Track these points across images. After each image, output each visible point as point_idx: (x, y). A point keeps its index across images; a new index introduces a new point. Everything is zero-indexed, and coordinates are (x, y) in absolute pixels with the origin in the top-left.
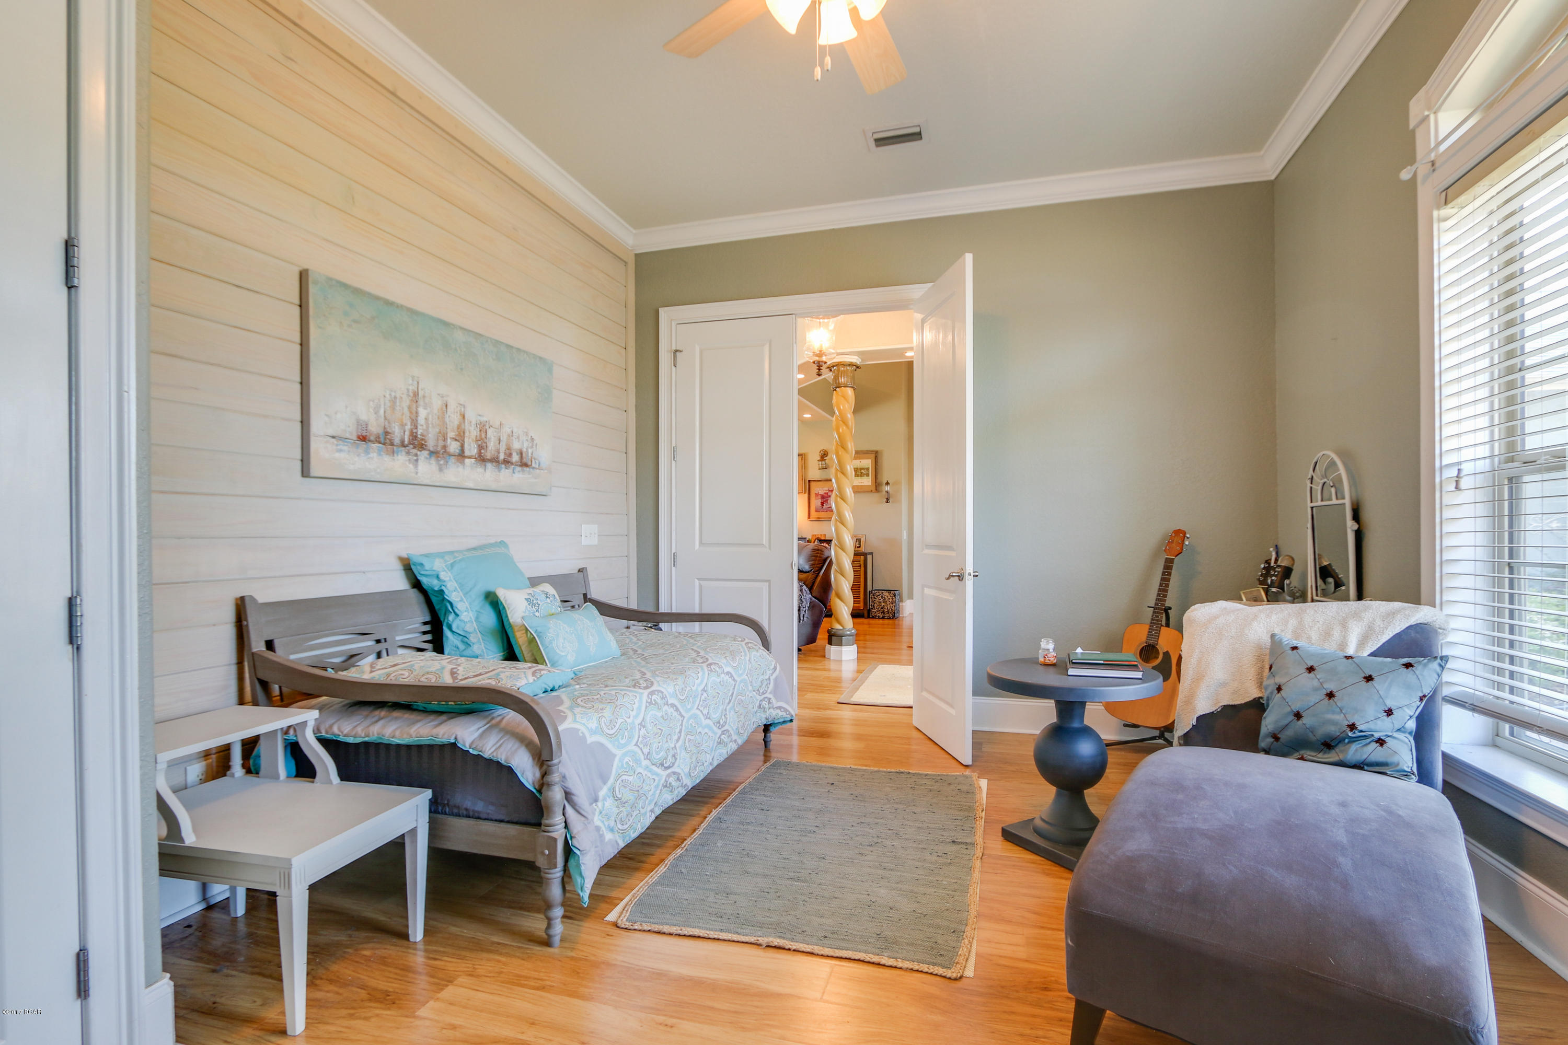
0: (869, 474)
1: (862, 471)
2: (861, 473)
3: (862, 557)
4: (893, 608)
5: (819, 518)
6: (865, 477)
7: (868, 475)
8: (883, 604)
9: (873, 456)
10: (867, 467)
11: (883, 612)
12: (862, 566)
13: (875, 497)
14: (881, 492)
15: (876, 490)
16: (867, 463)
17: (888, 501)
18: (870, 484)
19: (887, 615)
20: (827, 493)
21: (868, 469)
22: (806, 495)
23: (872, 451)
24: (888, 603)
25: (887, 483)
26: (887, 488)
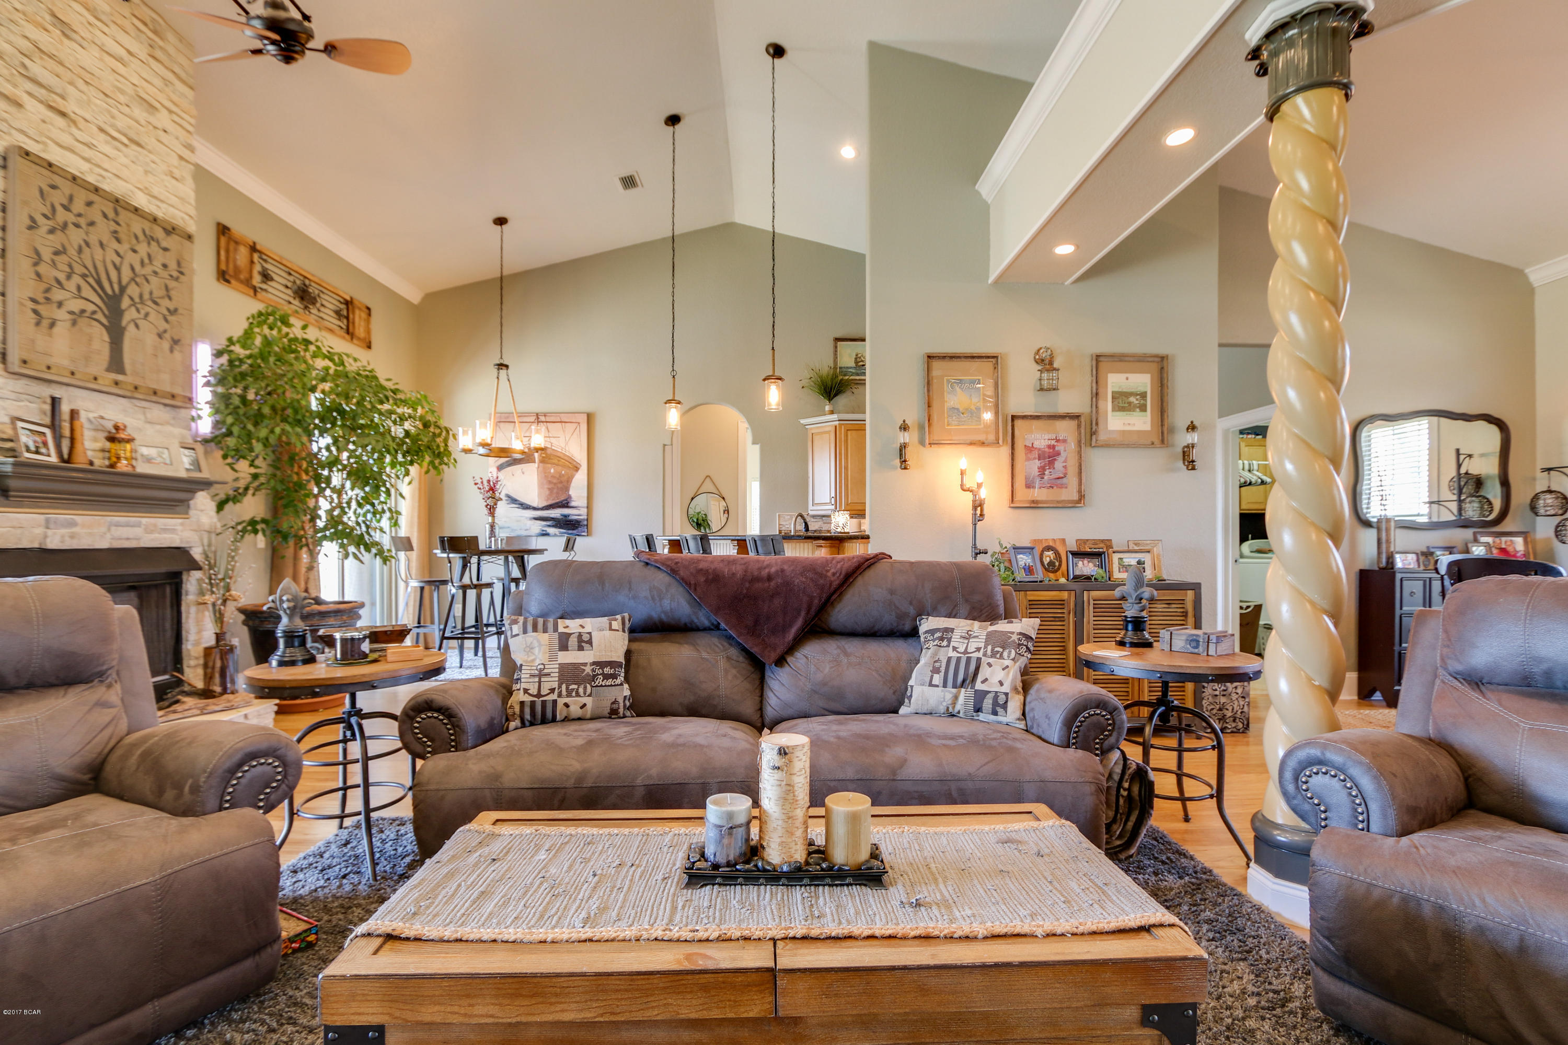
0: (1145, 406)
1: (1132, 399)
2: (1130, 403)
3: (1190, 594)
4: (1246, 709)
5: (1033, 502)
6: (1138, 413)
7: (1143, 408)
8: (1223, 700)
9: (1154, 367)
10: (1142, 389)
11: (1222, 719)
12: (1191, 614)
13: (1159, 456)
14: (1173, 446)
15: (1163, 441)
16: (1142, 381)
17: (1191, 464)
18: (1147, 426)
19: (1230, 725)
20: (1054, 447)
21: (1143, 395)
22: (1005, 451)
23: (1156, 356)
24: (1234, 696)
25: (1192, 428)
26: (1192, 438)
